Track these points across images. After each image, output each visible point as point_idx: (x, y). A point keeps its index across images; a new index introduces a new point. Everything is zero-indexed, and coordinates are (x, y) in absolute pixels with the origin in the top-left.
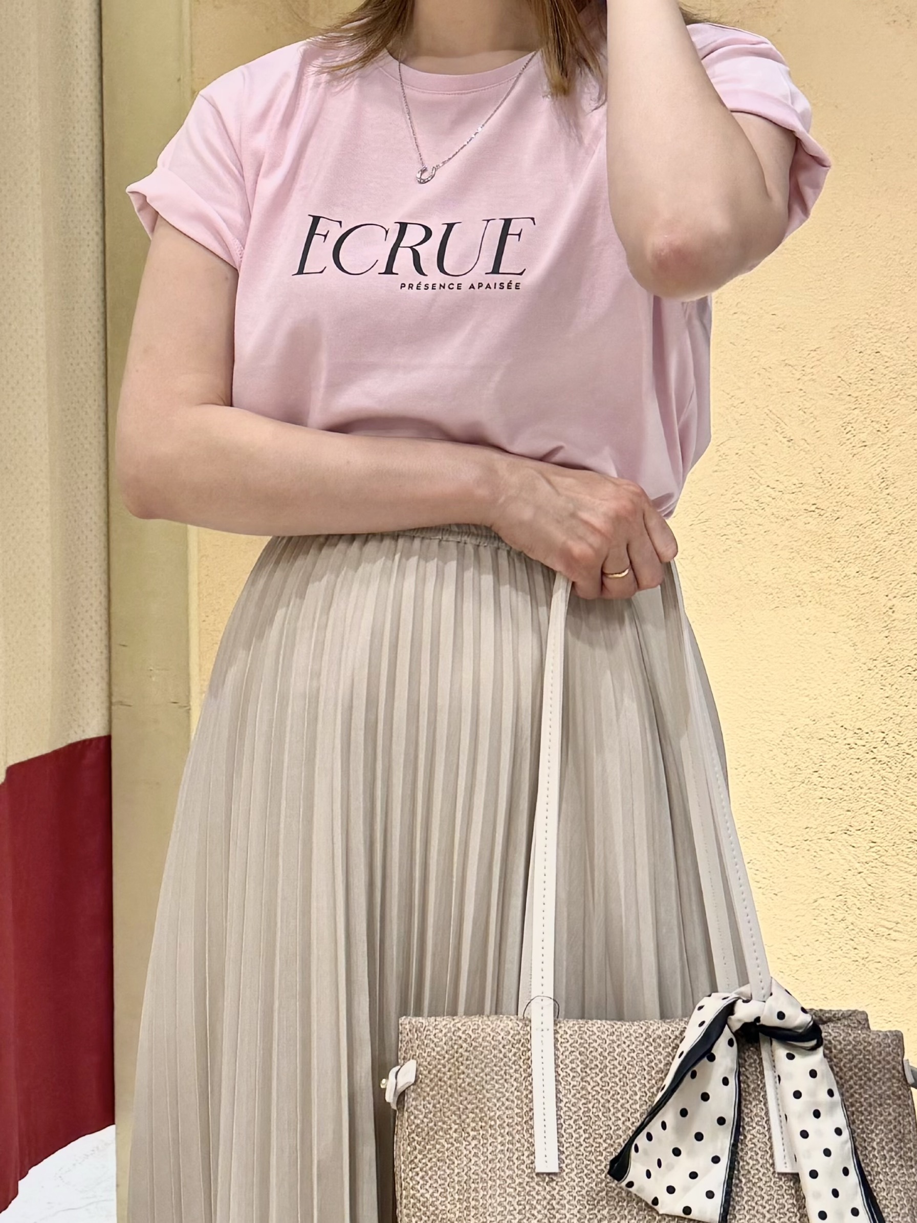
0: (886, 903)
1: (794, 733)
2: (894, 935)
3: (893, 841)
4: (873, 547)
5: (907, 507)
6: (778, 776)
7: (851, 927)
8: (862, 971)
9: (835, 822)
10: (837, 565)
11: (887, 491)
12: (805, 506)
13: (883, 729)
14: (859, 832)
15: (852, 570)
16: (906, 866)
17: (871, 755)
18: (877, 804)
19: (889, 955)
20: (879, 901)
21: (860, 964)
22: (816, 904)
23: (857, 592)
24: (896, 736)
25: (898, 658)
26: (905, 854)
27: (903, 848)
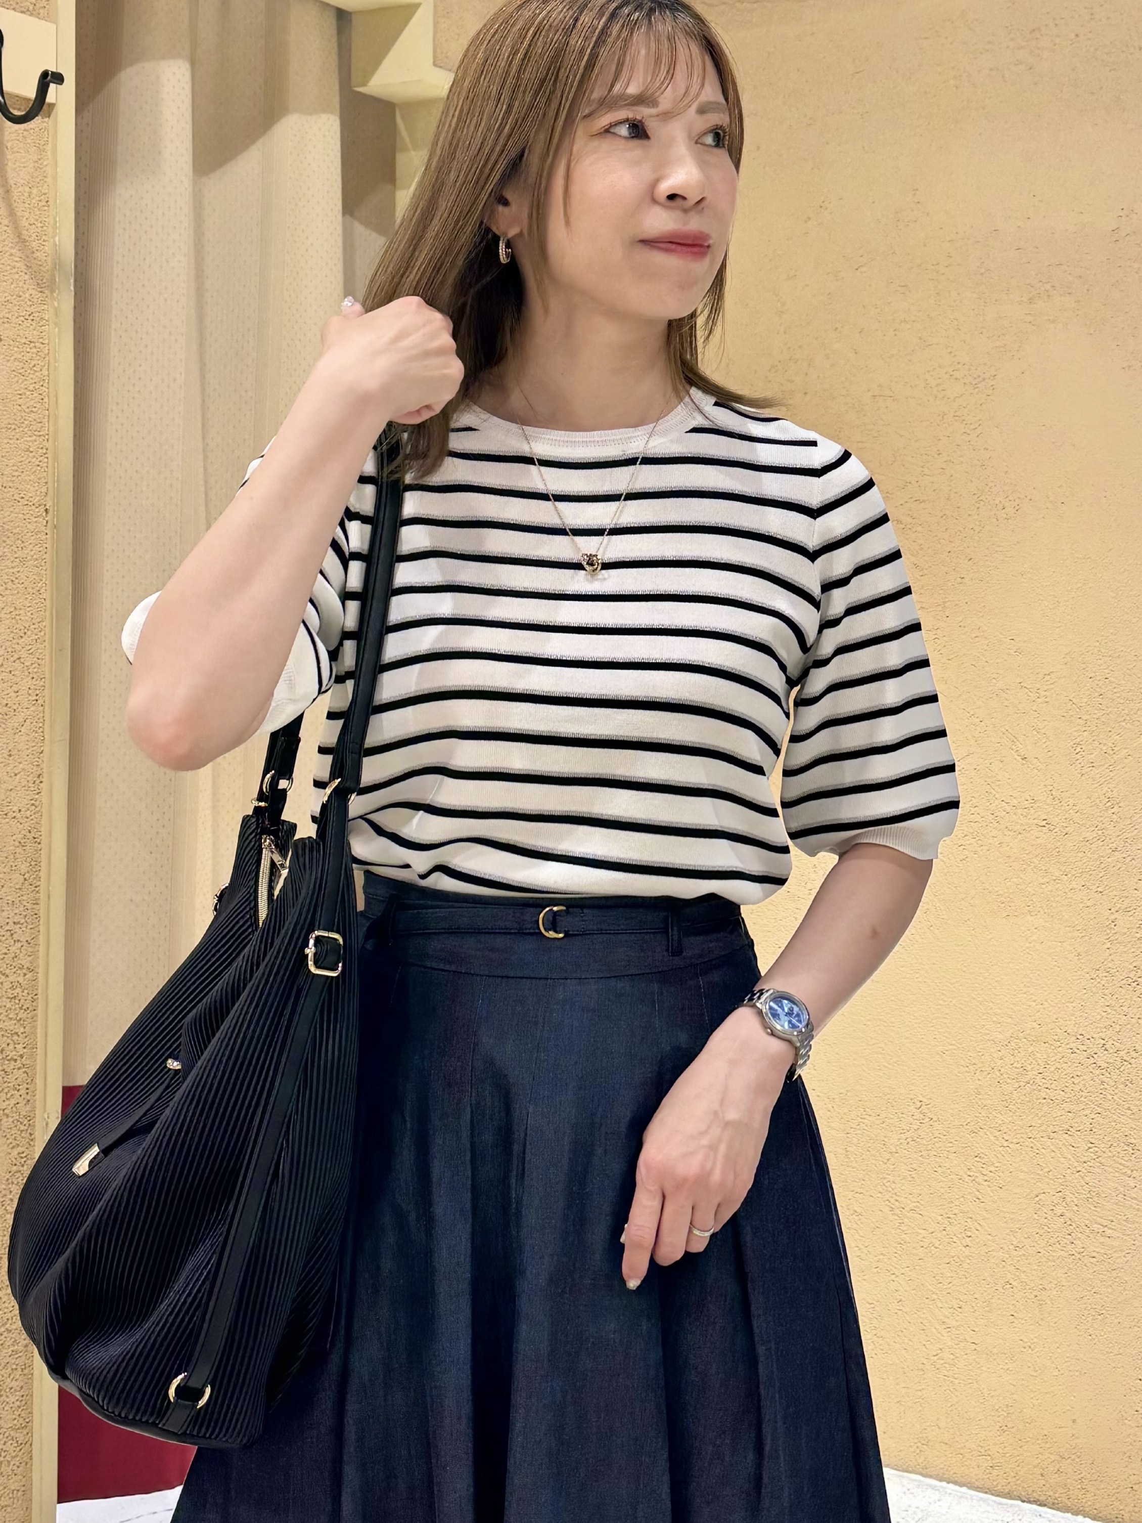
0: (1102, 1202)
1: (1021, 1035)
2: (1109, 1232)
5: (1131, 826)
6: (1005, 1076)
9: (1057, 1122)
10: (1064, 878)
11: (1113, 811)
12: (1036, 821)
14: (1079, 1133)
15: (1078, 884)
17: (1092, 1060)
18: (1097, 1107)
20: (1096, 1199)
21: (1077, 1258)
24: (1114, 1043)
25: (1118, 968)
26: (1121, 1156)
27: (1119, 1149)
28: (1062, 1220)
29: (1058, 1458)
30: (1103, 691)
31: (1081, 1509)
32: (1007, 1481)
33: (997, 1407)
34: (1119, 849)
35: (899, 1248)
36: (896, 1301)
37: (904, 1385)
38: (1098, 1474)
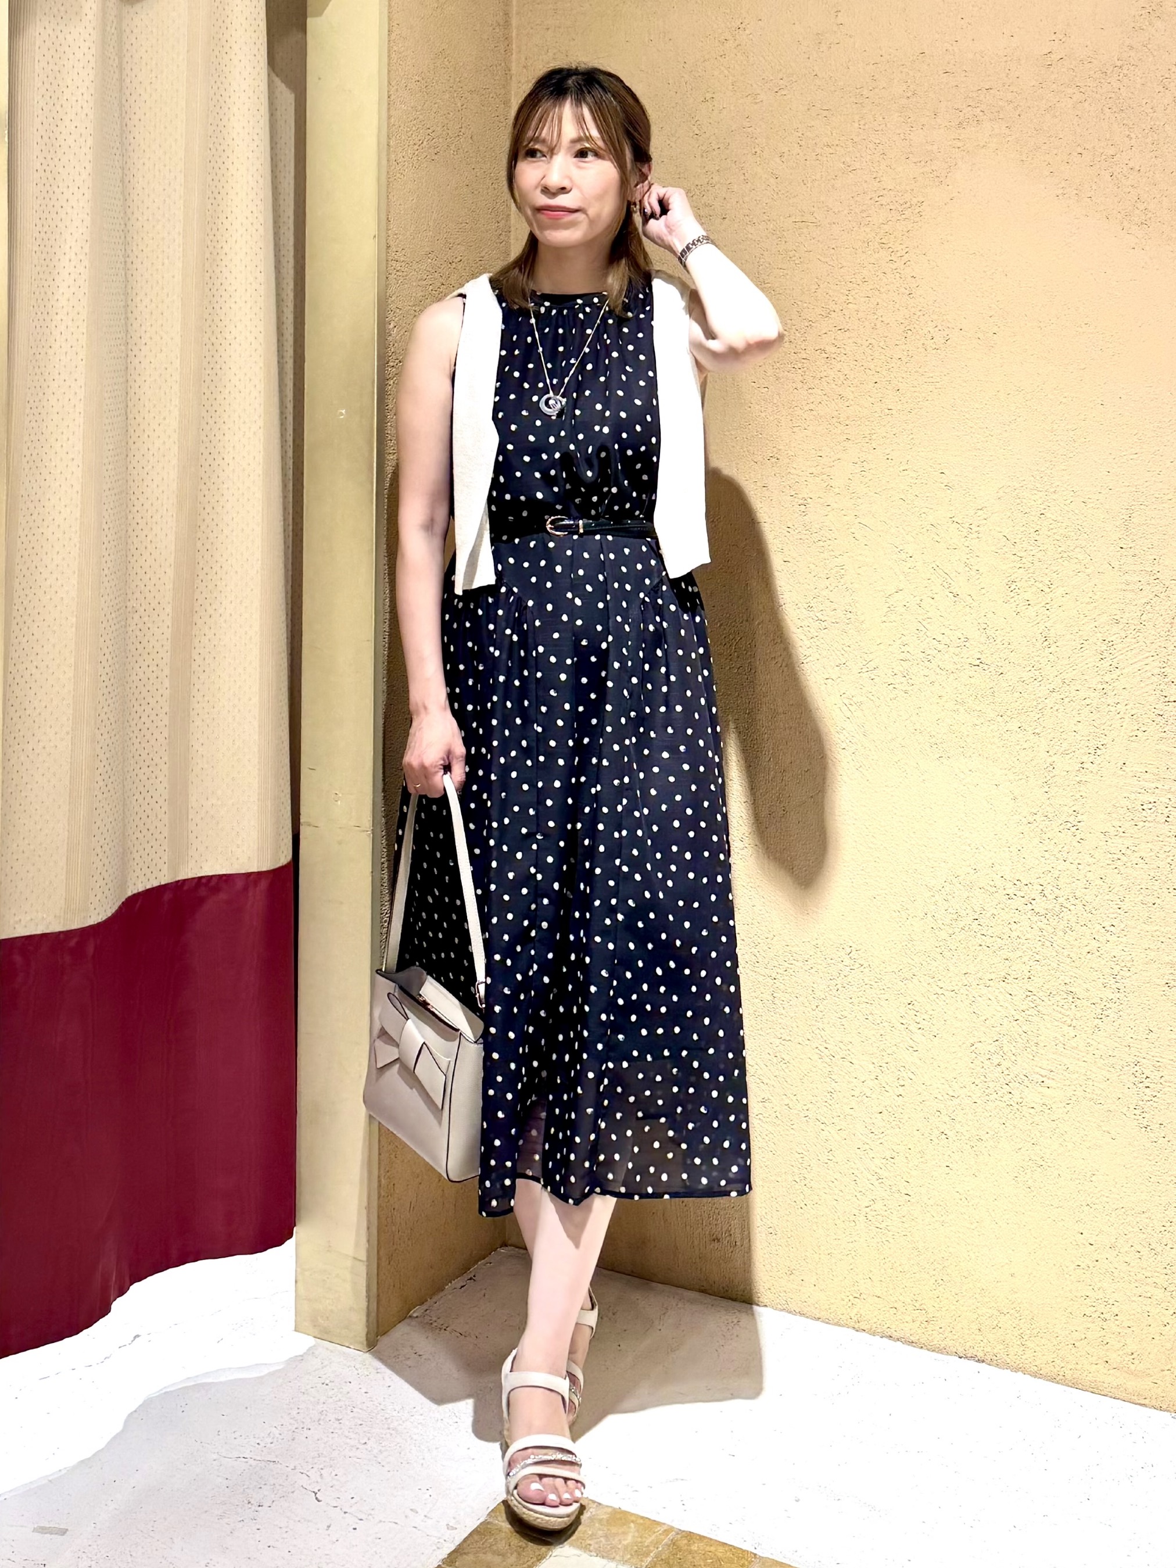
0: (1041, 1051)
1: (955, 881)
2: (1048, 1082)
3: (1049, 992)
4: (1035, 703)
5: (1068, 666)
6: (940, 922)
7: (1006, 1072)
8: (1016, 1115)
9: (994, 970)
10: (1000, 719)
11: (1050, 650)
12: (970, 661)
13: (1041, 881)
14: (1017, 981)
15: (1014, 726)
16: (1062, 1016)
17: (1030, 907)
18: (1035, 955)
19: (1041, 1102)
20: (1034, 1048)
21: (1015, 1108)
22: (973, 1048)
23: (1019, 747)
24: (1054, 889)
25: (1057, 813)
26: (1060, 1004)
27: (1058, 998)
28: (999, 1069)
29: (996, 1313)
30: (1039, 527)
31: (1021, 1366)
32: (944, 1337)
33: (932, 1260)
34: (1058, 689)
35: (829, 1097)
36: (826, 1151)
37: (836, 1237)
38: (1038, 1330)
